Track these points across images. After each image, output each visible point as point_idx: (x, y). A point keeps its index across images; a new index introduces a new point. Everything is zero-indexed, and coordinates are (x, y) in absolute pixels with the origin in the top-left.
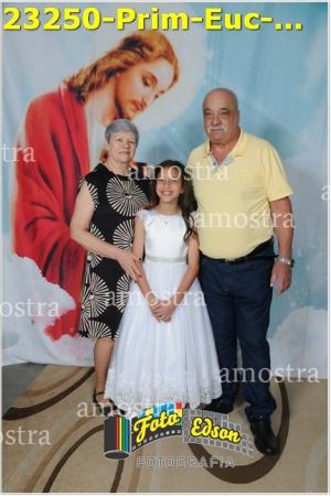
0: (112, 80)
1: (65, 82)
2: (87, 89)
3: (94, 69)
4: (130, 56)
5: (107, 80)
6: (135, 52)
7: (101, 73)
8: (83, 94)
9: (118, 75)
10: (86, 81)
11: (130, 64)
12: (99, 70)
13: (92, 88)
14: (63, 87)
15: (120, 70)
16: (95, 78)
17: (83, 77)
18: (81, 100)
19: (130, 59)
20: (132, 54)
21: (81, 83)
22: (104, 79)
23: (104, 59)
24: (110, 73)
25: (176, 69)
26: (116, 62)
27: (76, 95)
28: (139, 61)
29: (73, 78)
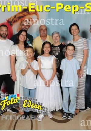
0: (20, 20)
1: (7, 20)
2: (13, 22)
3: (15, 16)
4: (25, 13)
5: (19, 20)
6: (26, 12)
7: (17, 18)
8: (12, 23)
9: (22, 18)
10: (13, 20)
11: (25, 15)
12: (16, 17)
13: (14, 22)
14: (6, 21)
15: (22, 17)
16: (15, 19)
17: (12, 19)
18: (11, 25)
19: (25, 14)
20: (26, 13)
21: (11, 20)
22: (18, 19)
23: (18, 14)
24: (20, 18)
25: (38, 17)
26: (21, 15)
27: (10, 24)
28: (28, 15)
29: (9, 19)
